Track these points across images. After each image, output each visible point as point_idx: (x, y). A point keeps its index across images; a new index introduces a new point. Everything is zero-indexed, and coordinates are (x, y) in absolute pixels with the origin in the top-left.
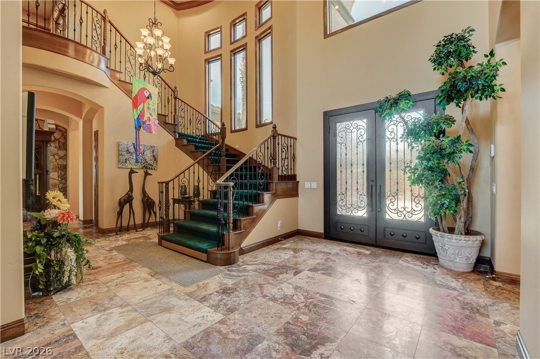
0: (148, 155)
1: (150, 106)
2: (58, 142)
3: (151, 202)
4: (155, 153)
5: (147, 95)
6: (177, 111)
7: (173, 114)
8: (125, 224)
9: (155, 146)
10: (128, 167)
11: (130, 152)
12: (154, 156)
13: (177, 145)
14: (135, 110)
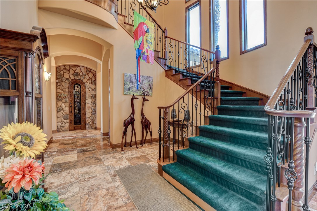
0: (146, 84)
1: (148, 39)
2: (91, 80)
3: (148, 123)
4: (150, 83)
5: (146, 29)
6: (167, 48)
7: (164, 50)
8: (128, 141)
9: (151, 76)
10: (131, 94)
11: (132, 82)
12: (150, 85)
13: (167, 76)
14: (136, 41)
